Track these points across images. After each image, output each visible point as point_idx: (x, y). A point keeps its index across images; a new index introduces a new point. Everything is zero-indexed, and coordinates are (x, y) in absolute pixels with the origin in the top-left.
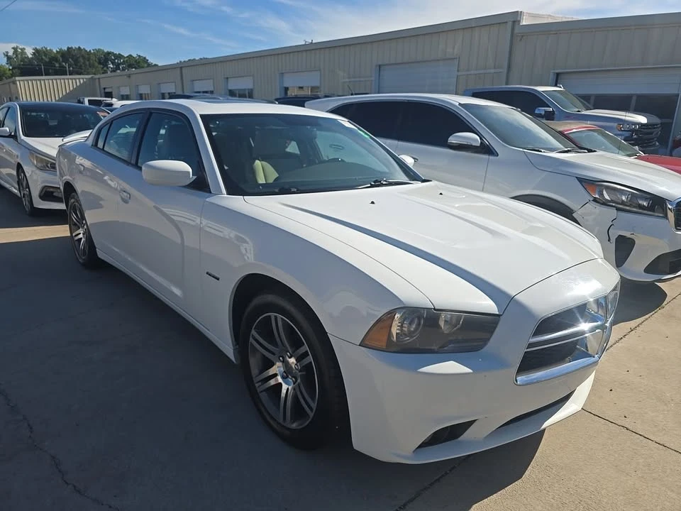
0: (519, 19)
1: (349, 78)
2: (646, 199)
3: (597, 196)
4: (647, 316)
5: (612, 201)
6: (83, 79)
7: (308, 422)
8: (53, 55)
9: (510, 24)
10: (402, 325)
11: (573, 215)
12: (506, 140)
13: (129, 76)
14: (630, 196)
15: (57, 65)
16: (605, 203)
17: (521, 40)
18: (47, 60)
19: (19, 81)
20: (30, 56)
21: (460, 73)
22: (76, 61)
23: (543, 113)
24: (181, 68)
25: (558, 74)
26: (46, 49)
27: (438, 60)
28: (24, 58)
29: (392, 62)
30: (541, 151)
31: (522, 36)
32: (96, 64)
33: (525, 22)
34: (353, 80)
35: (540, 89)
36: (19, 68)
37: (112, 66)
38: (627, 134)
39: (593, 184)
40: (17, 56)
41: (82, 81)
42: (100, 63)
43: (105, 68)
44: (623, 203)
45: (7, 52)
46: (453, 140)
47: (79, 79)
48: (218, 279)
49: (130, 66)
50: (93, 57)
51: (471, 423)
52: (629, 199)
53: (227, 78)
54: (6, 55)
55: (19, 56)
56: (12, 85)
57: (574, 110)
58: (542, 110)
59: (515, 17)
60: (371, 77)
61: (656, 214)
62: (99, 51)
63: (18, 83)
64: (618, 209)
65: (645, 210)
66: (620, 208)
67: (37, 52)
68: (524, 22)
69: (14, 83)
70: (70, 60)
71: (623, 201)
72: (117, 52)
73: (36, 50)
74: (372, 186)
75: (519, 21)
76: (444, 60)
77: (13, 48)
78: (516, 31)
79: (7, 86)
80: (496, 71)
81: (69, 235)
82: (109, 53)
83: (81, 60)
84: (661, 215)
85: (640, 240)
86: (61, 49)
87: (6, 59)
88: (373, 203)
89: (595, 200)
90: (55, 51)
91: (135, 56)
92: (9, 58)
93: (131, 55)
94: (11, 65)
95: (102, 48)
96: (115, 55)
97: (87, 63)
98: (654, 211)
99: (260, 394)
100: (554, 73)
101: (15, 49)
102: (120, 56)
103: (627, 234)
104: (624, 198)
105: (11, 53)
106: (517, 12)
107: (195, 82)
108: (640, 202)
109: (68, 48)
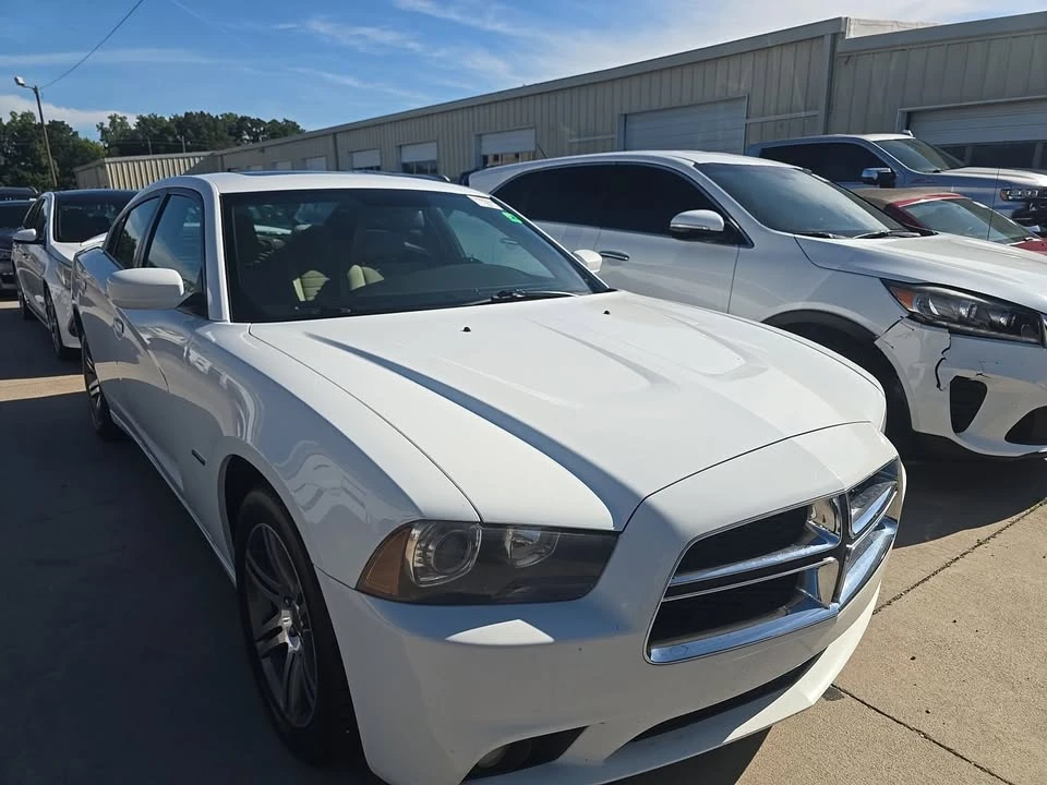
0: (842, 30)
1: (579, 137)
2: (1002, 313)
3: (915, 310)
4: (1015, 518)
5: (942, 317)
6: (199, 157)
7: (310, 717)
8: (165, 125)
9: (828, 41)
10: (424, 553)
11: (876, 343)
12: (769, 219)
13: (262, 150)
14: (975, 309)
15: (171, 139)
16: (929, 322)
17: (846, 63)
18: (157, 132)
19: (109, 163)
20: (134, 128)
21: (749, 121)
22: (197, 132)
23: (875, 176)
24: (335, 134)
25: (910, 114)
26: (155, 116)
27: (716, 102)
28: (126, 131)
29: (643, 109)
30: (829, 237)
31: (849, 57)
32: (226, 135)
33: (853, 33)
34: (582, 139)
35: (872, 138)
36: (117, 145)
37: (247, 137)
38: (1020, 206)
39: (909, 289)
40: (114, 128)
41: (197, 160)
42: (231, 134)
43: (239, 141)
44: (961, 320)
45: (102, 124)
46: (678, 222)
47: (194, 157)
48: (203, 463)
49: (273, 136)
50: (221, 126)
51: (577, 732)
52: (973, 313)
53: (400, 147)
54: (101, 127)
55: (119, 128)
56: (99, 169)
57: (929, 170)
58: (873, 173)
59: (836, 27)
60: (612, 133)
61: (1024, 339)
62: (228, 116)
63: (107, 166)
64: (953, 332)
65: (1000, 331)
66: (958, 328)
67: (143, 121)
68: (851, 35)
69: (103, 166)
70: (189, 131)
71: (961, 316)
72: (254, 116)
73: (141, 118)
74: (494, 302)
75: (844, 33)
76: (726, 101)
77: (110, 117)
78: (839, 49)
79: (93, 170)
80: (808, 114)
81: (85, 389)
82: (244, 119)
83: (205, 130)
84: (1033, 340)
85: (996, 386)
86: (176, 116)
87: (99, 133)
88: (467, 330)
89: (912, 316)
90: (167, 119)
91: (280, 120)
92: (104, 132)
93: (274, 121)
94: (107, 142)
95: (234, 113)
96: (252, 121)
97: (213, 134)
98: (1019, 334)
99: (263, 661)
100: (904, 112)
101: (113, 119)
102: (258, 123)
103: (971, 375)
104: (963, 312)
105: (107, 125)
106: (840, 19)
107: (355, 154)
108: (994, 318)
109: (187, 114)
